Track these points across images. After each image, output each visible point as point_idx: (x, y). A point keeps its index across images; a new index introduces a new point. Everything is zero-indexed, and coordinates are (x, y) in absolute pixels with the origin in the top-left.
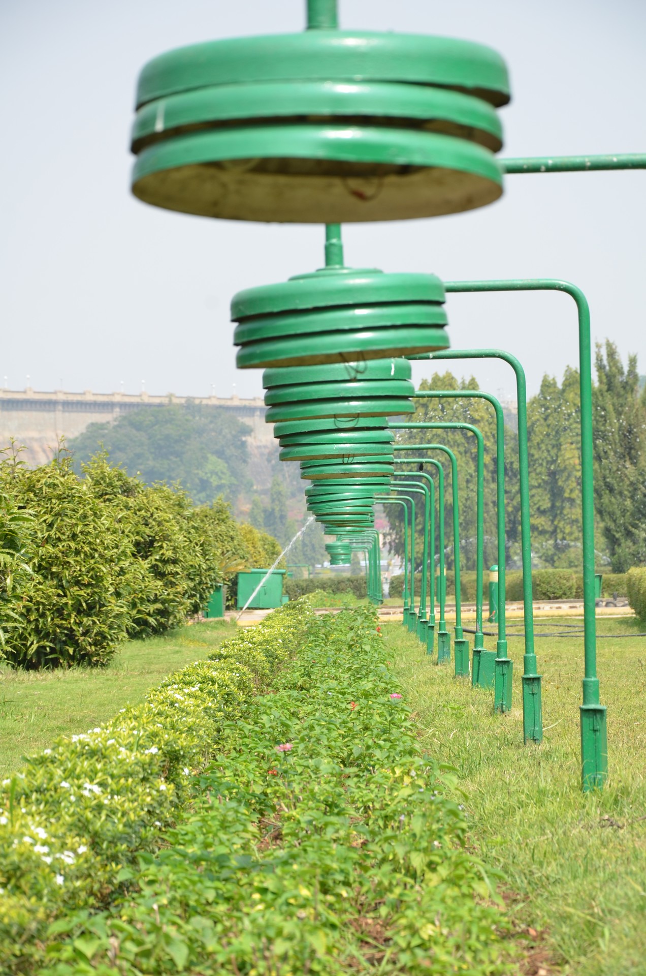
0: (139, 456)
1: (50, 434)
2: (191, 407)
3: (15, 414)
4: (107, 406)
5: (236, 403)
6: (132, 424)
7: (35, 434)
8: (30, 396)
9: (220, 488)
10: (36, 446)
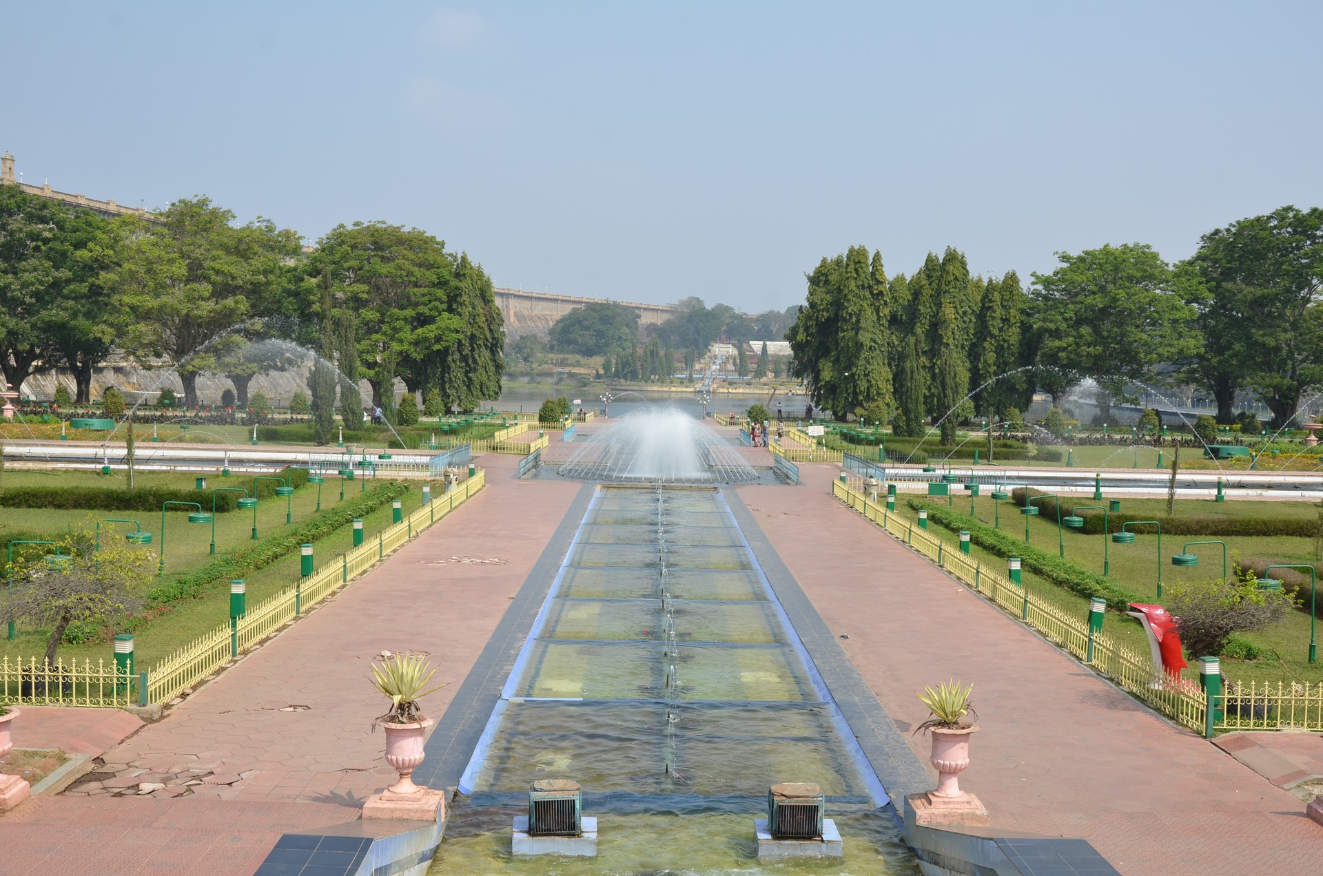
0: (594, 323)
1: (555, 313)
2: (616, 305)
3: (540, 303)
4: (580, 302)
5: (633, 305)
6: (591, 309)
7: (548, 313)
8: (547, 296)
9: (626, 340)
10: (548, 318)
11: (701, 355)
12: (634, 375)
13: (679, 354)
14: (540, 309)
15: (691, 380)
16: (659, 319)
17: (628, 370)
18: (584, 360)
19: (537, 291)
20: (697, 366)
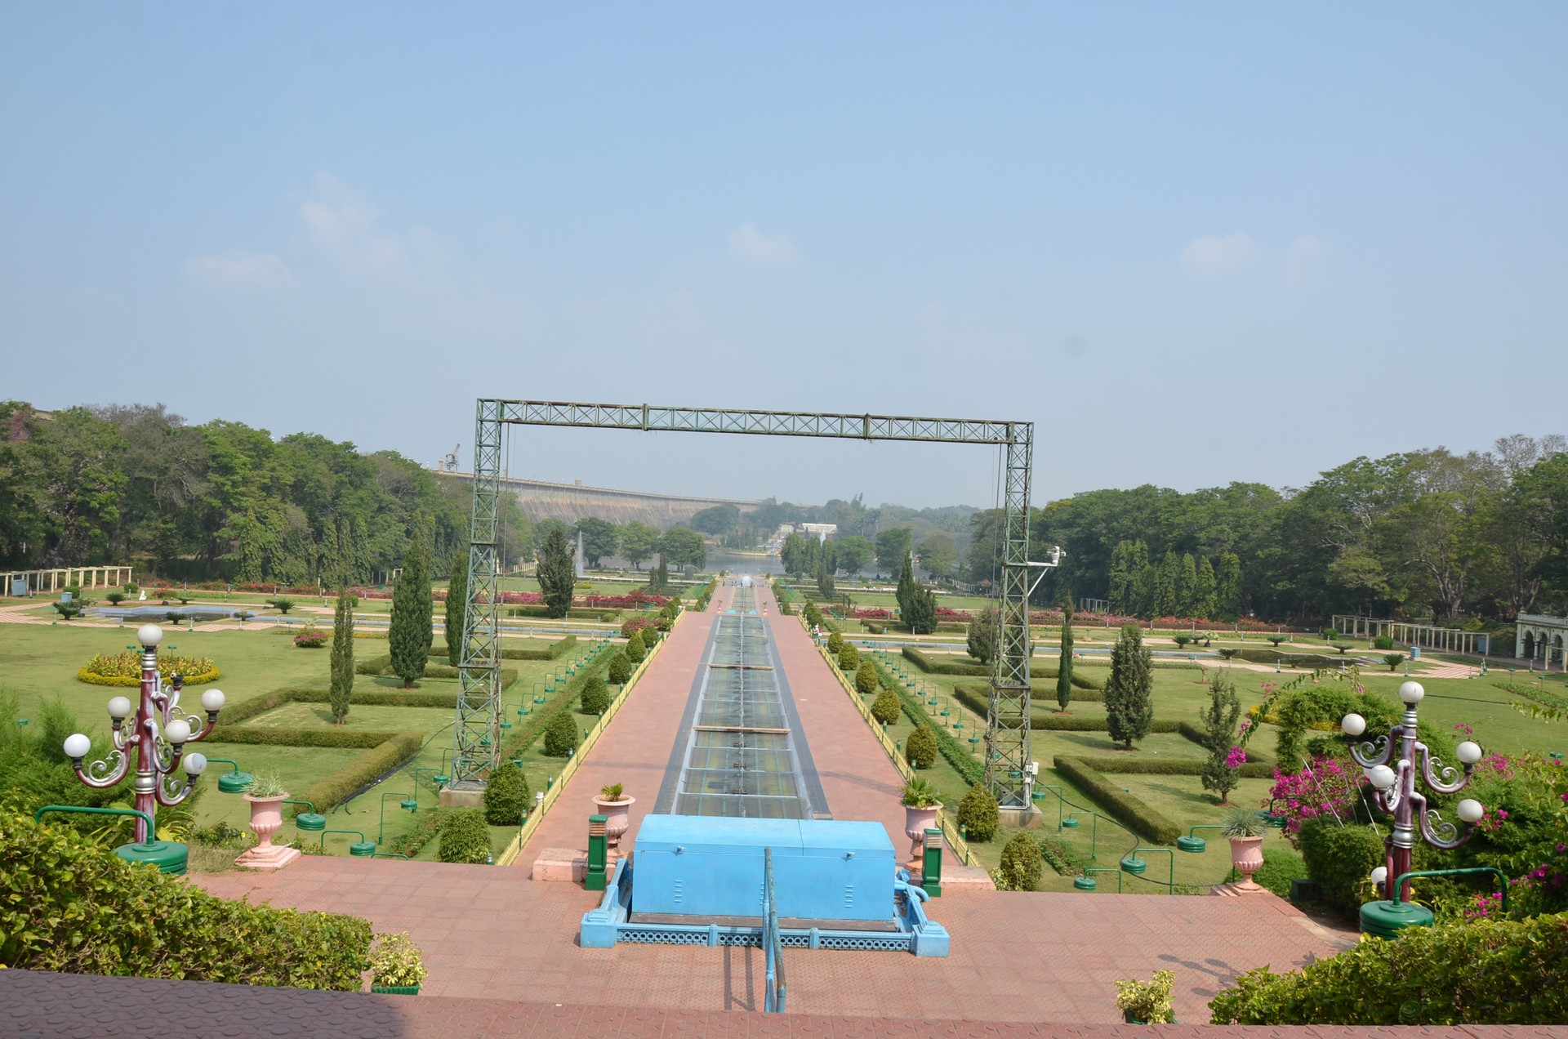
1: (693, 508)
3: (684, 502)
7: (689, 507)
10: (689, 510)
11: (773, 533)
12: (737, 547)
13: (762, 531)
14: (686, 505)
15: (765, 549)
16: (751, 510)
17: (733, 544)
18: (710, 536)
19: (683, 495)
20: (770, 541)
